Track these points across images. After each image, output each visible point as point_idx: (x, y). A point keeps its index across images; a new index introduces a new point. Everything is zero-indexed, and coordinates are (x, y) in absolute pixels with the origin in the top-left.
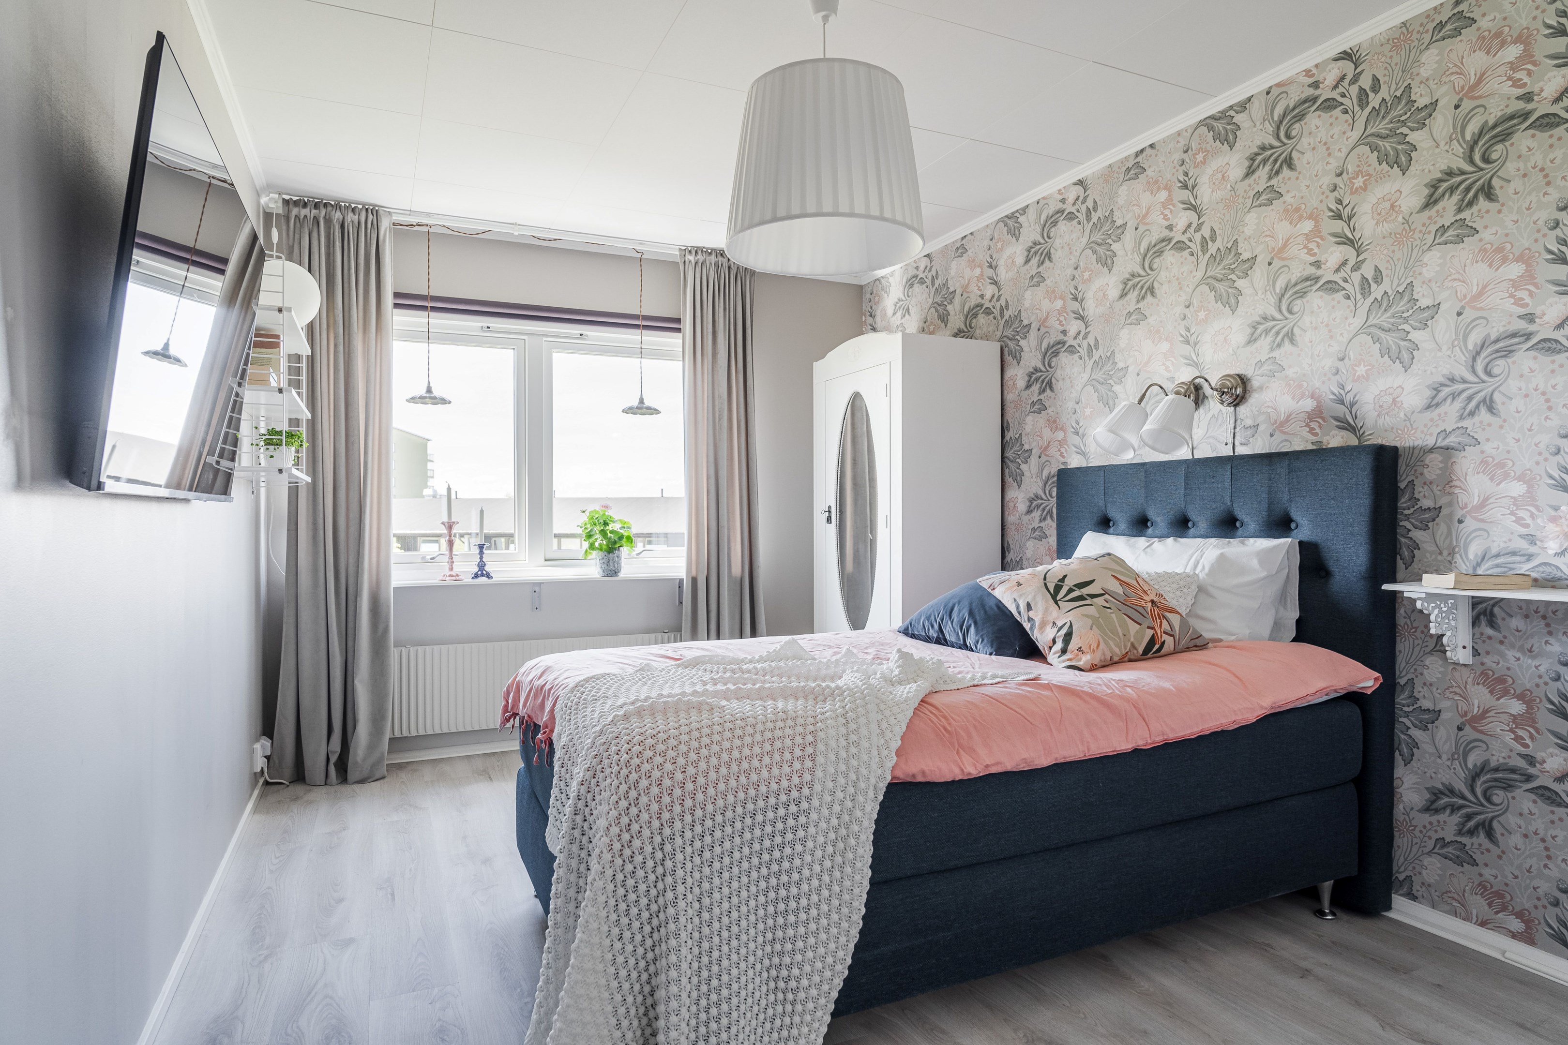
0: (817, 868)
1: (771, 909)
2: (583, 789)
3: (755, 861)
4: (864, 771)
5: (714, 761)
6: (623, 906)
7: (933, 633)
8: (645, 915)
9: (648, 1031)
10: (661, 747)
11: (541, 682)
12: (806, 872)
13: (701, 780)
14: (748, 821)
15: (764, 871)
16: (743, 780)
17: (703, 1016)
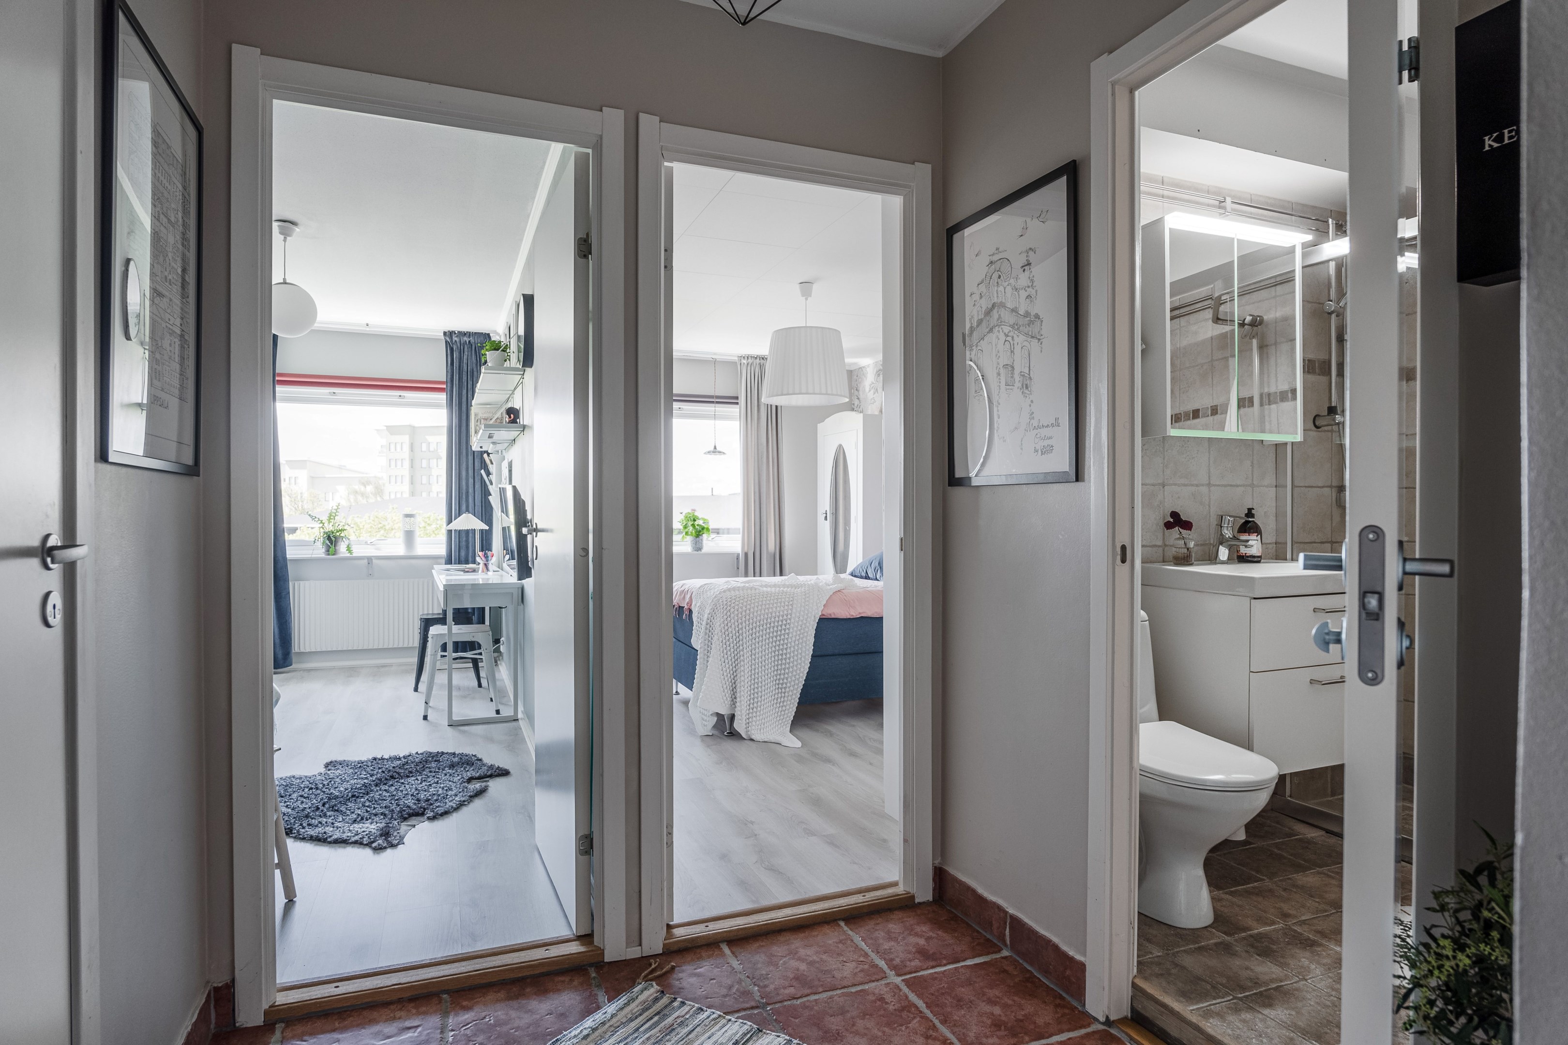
0: (793, 644)
1: (776, 658)
2: (710, 616)
3: (771, 640)
4: (810, 610)
5: (756, 604)
6: (725, 651)
7: (864, 574)
8: (733, 655)
9: (733, 697)
10: (738, 599)
11: (683, 589)
12: (789, 645)
13: (752, 610)
14: (768, 625)
15: (774, 644)
16: (767, 611)
17: (752, 691)
